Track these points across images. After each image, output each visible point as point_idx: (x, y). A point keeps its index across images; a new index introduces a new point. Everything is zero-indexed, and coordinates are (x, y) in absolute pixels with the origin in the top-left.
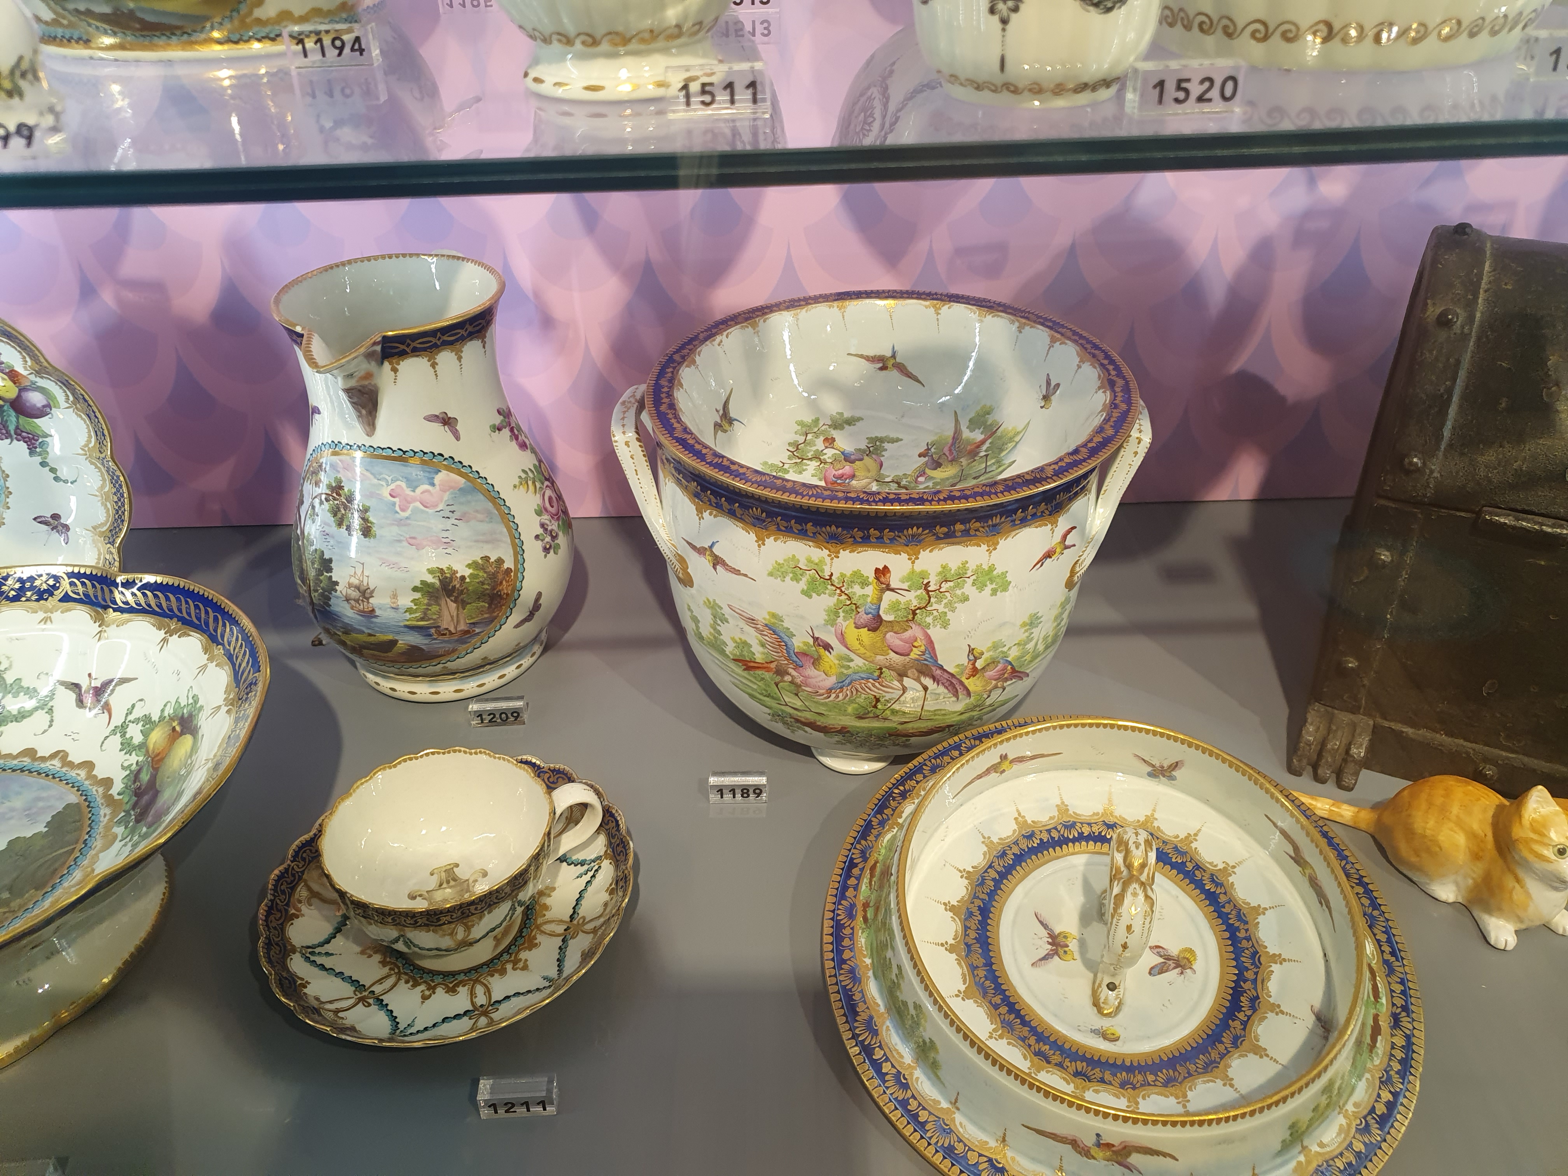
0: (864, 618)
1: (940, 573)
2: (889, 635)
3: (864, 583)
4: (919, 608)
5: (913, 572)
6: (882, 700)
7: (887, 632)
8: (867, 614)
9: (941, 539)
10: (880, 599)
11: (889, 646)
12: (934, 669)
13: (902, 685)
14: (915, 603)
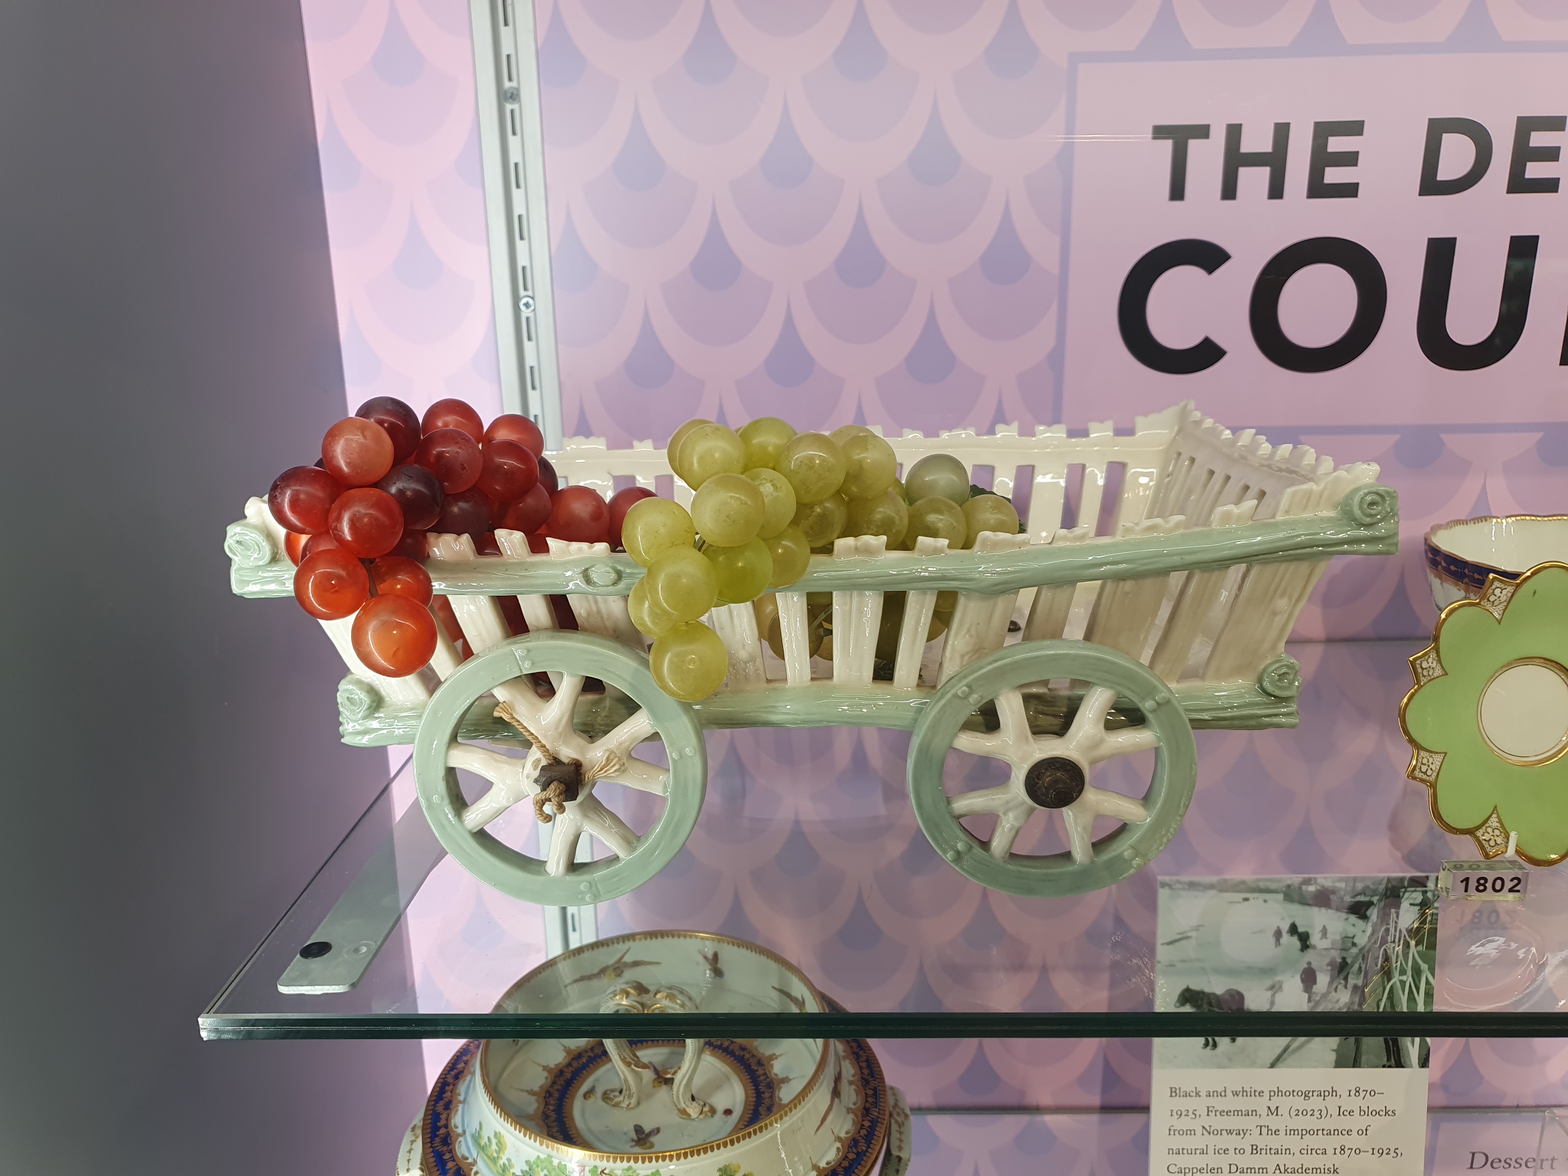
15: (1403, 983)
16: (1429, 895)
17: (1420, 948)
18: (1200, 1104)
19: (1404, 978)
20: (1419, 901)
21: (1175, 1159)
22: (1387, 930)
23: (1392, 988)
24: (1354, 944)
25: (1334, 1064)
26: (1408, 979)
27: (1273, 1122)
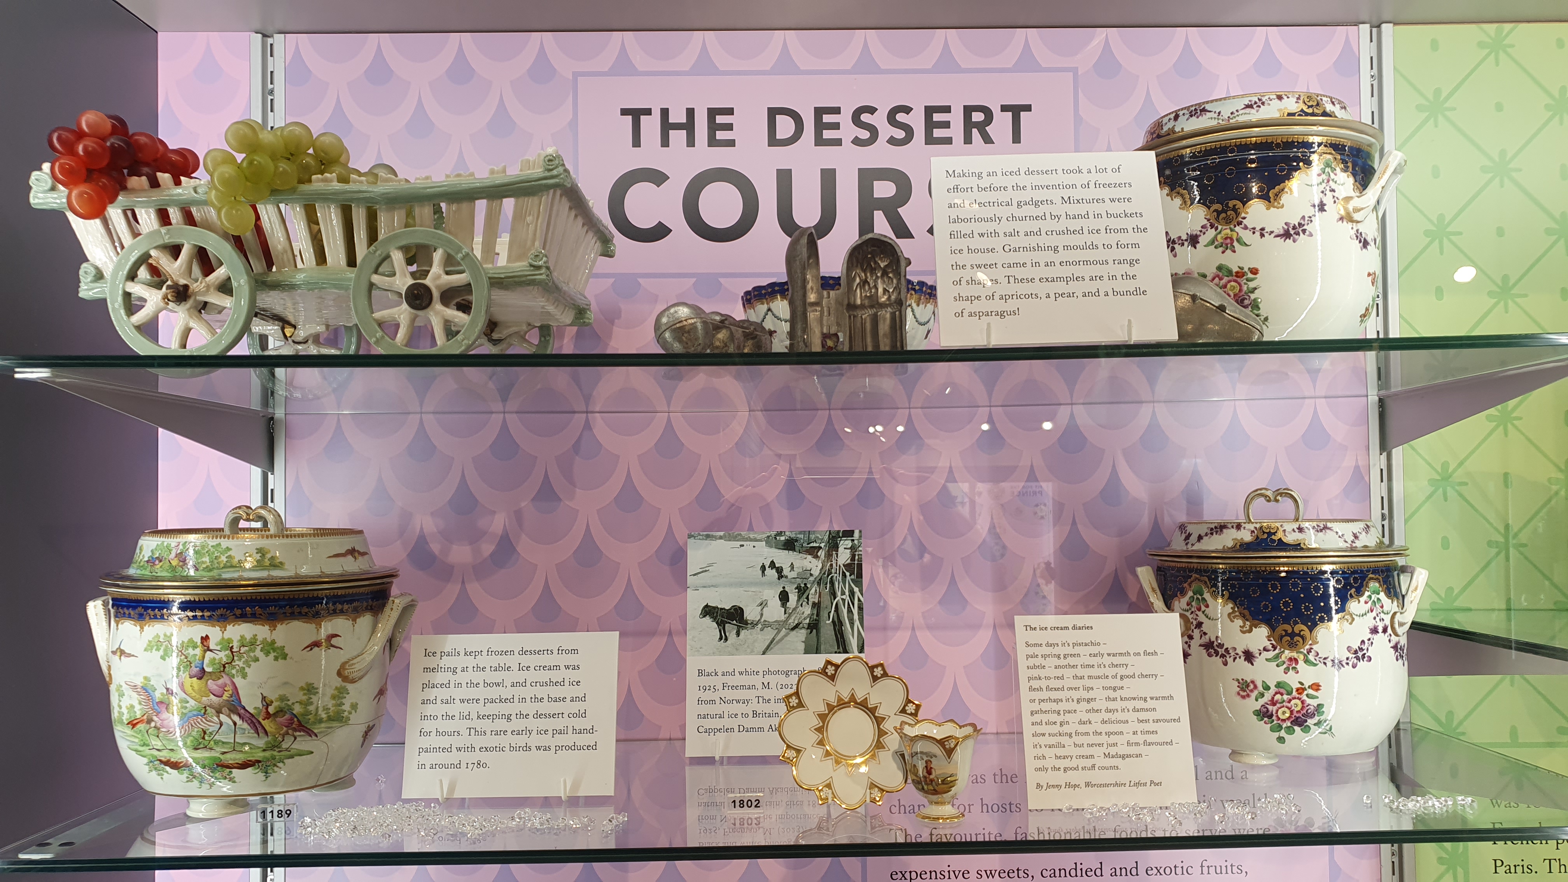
0: (195, 670)
1: (240, 640)
2: (210, 681)
3: (195, 647)
4: (227, 663)
5: (223, 638)
6: (208, 732)
7: (208, 680)
8: (196, 667)
9: (238, 618)
10: (204, 657)
11: (209, 690)
12: (239, 708)
13: (219, 720)
14: (225, 660)
15: (843, 600)
16: (856, 542)
17: (852, 577)
18: (718, 681)
19: (844, 597)
20: (849, 546)
21: (702, 722)
22: (831, 565)
23: (837, 604)
24: (811, 575)
25: (803, 652)
26: (847, 597)
27: (767, 694)
